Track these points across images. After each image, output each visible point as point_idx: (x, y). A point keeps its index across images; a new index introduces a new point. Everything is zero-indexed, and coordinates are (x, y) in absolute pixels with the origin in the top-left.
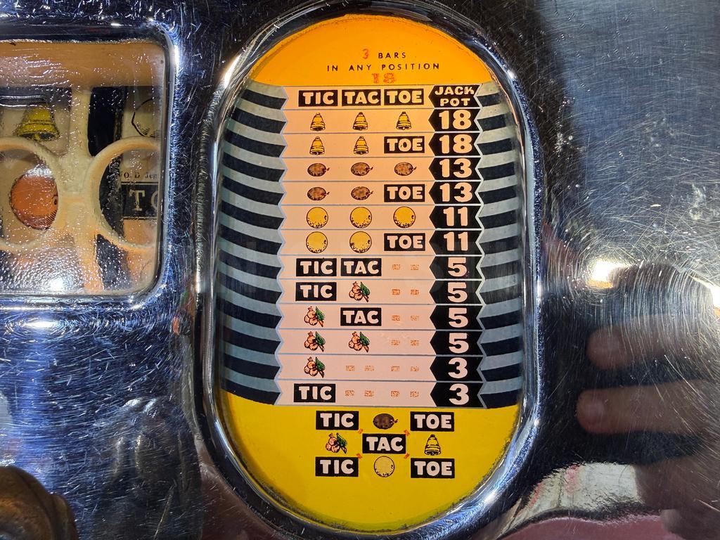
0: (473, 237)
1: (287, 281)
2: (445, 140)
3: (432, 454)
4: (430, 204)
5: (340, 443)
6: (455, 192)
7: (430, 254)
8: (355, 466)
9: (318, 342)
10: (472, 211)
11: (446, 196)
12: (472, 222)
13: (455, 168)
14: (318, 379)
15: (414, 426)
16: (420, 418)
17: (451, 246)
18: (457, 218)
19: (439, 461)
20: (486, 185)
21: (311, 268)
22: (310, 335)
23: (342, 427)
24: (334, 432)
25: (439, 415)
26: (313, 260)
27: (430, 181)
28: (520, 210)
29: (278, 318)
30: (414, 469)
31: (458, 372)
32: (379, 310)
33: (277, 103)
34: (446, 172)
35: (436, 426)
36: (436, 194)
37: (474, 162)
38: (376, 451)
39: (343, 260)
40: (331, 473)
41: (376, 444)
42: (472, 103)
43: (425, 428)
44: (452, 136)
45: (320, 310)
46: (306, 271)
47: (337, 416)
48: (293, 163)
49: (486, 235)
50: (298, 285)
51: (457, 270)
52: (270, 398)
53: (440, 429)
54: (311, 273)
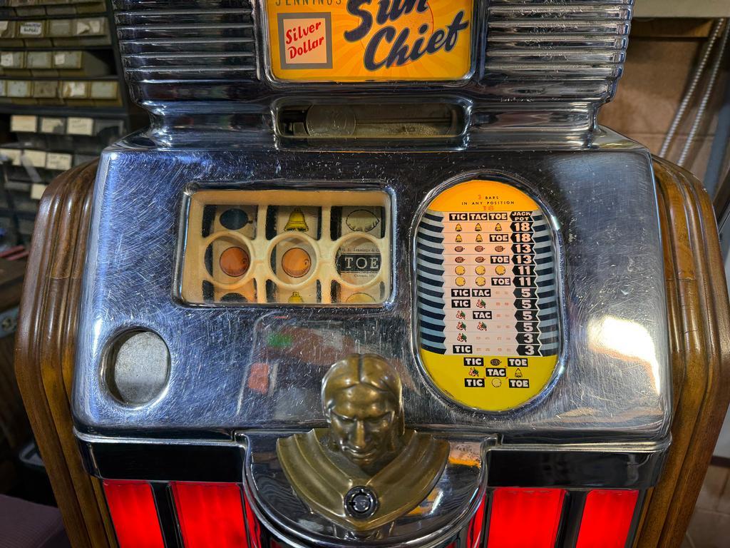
0: (532, 279)
1: (447, 299)
2: (518, 236)
3: (519, 378)
4: (512, 265)
5: (475, 372)
6: (523, 259)
7: (513, 287)
8: (483, 382)
9: (463, 326)
10: (532, 268)
11: (519, 261)
12: (532, 273)
13: (523, 248)
14: (464, 343)
15: (509, 365)
16: (512, 361)
17: (522, 284)
18: (525, 271)
19: (522, 380)
20: (537, 256)
21: (458, 293)
22: (459, 323)
23: (476, 365)
24: (472, 367)
25: (521, 359)
26: (459, 290)
27: (512, 254)
28: (554, 267)
29: (444, 316)
30: (510, 384)
31: (528, 340)
32: (490, 312)
33: (440, 219)
34: (519, 251)
35: (520, 364)
36: (515, 260)
37: (532, 246)
38: (492, 376)
39: (473, 290)
40: (472, 385)
41: (492, 373)
42: (530, 219)
43: (515, 365)
44: (521, 234)
45: (464, 312)
46: (456, 295)
47: (473, 360)
48: (448, 246)
49: (538, 279)
50: (453, 301)
51: (526, 294)
52: (442, 351)
53: (521, 366)
54: (458, 295)
